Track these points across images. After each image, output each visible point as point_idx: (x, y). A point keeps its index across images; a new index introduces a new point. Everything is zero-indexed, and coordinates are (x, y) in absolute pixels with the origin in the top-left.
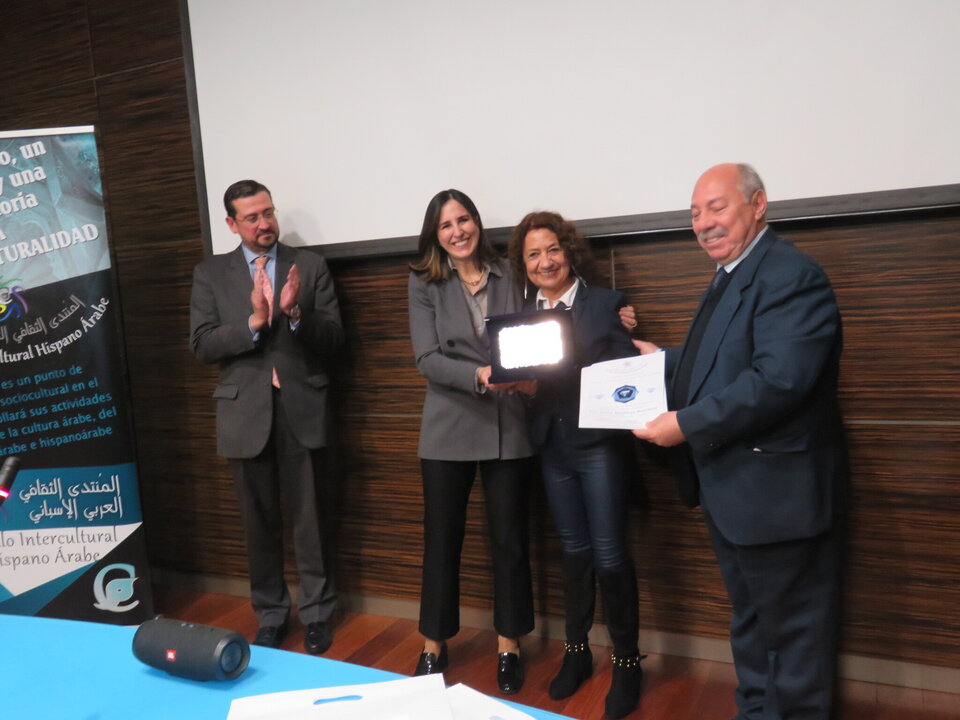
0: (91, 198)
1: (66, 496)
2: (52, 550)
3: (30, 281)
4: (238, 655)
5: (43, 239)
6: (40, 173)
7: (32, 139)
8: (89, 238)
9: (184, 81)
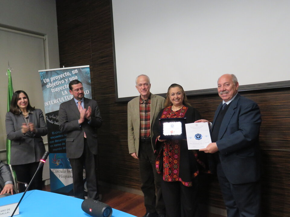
0: (88, 84)
4: (109, 212)
6: (76, 77)
7: (74, 69)
8: (87, 94)
9: (112, 54)
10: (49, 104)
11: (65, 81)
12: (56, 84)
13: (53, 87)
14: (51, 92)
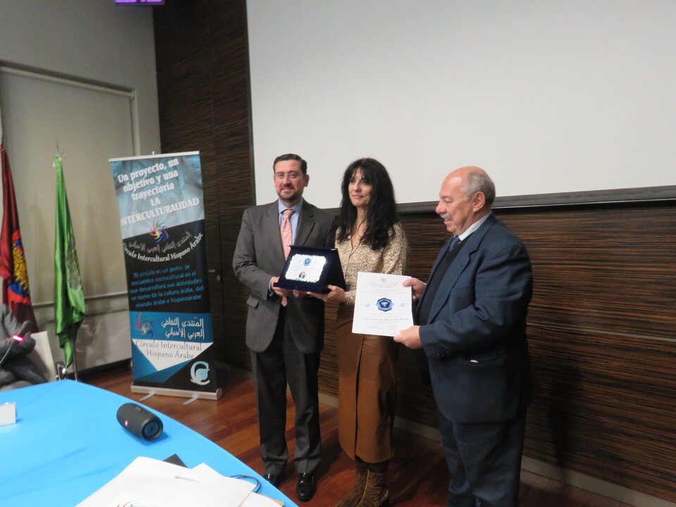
0: (197, 186)
1: (181, 327)
2: (174, 351)
3: (170, 224)
5: (176, 204)
6: (176, 174)
7: (173, 158)
8: (195, 205)
10: (128, 222)
11: (156, 180)
12: (140, 185)
13: (135, 190)
14: (131, 199)
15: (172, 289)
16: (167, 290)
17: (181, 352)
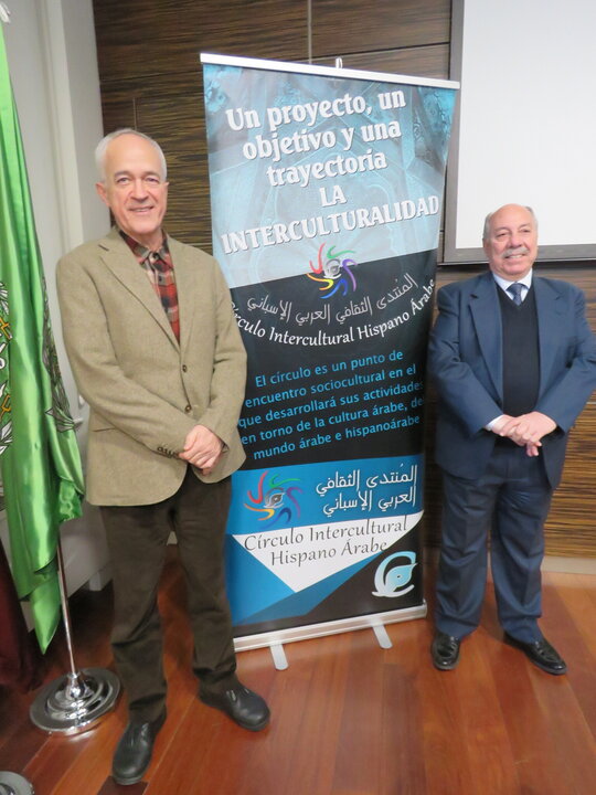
1: (364, 488)
2: (340, 543)
5: (385, 207)
6: (395, 129)
7: (391, 86)
8: (432, 211)
10: (249, 243)
11: (340, 138)
12: (292, 146)
13: (277, 158)
14: (263, 181)
15: (351, 408)
16: (337, 411)
17: (356, 541)
